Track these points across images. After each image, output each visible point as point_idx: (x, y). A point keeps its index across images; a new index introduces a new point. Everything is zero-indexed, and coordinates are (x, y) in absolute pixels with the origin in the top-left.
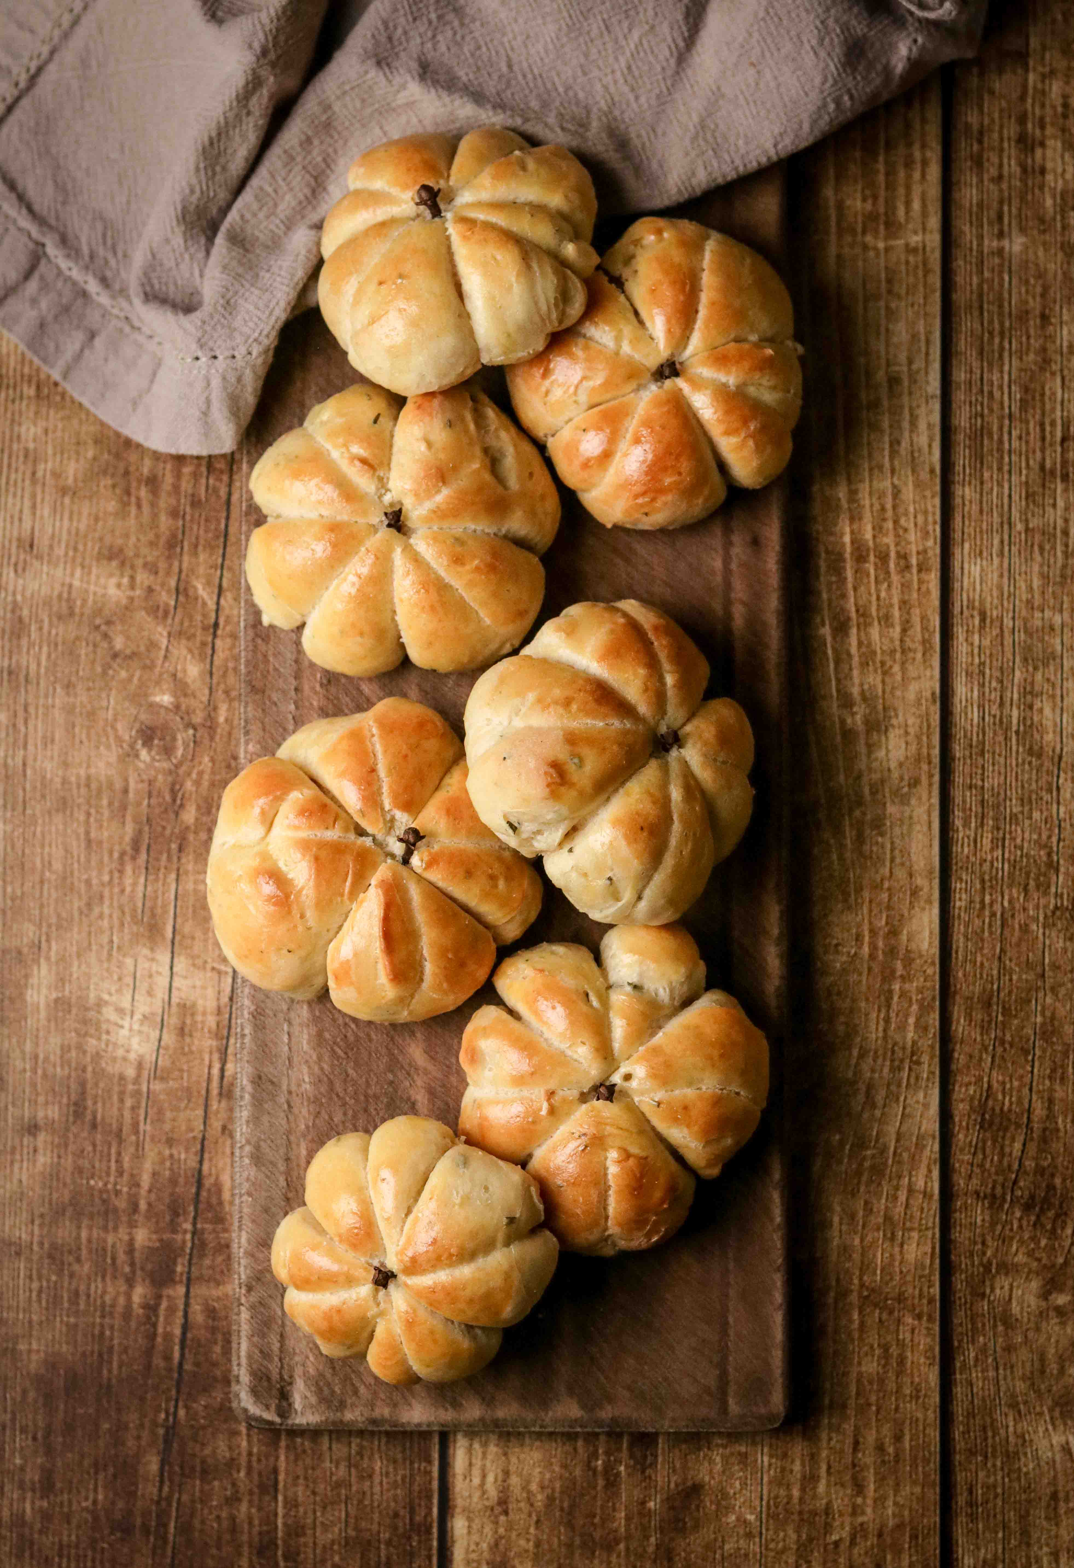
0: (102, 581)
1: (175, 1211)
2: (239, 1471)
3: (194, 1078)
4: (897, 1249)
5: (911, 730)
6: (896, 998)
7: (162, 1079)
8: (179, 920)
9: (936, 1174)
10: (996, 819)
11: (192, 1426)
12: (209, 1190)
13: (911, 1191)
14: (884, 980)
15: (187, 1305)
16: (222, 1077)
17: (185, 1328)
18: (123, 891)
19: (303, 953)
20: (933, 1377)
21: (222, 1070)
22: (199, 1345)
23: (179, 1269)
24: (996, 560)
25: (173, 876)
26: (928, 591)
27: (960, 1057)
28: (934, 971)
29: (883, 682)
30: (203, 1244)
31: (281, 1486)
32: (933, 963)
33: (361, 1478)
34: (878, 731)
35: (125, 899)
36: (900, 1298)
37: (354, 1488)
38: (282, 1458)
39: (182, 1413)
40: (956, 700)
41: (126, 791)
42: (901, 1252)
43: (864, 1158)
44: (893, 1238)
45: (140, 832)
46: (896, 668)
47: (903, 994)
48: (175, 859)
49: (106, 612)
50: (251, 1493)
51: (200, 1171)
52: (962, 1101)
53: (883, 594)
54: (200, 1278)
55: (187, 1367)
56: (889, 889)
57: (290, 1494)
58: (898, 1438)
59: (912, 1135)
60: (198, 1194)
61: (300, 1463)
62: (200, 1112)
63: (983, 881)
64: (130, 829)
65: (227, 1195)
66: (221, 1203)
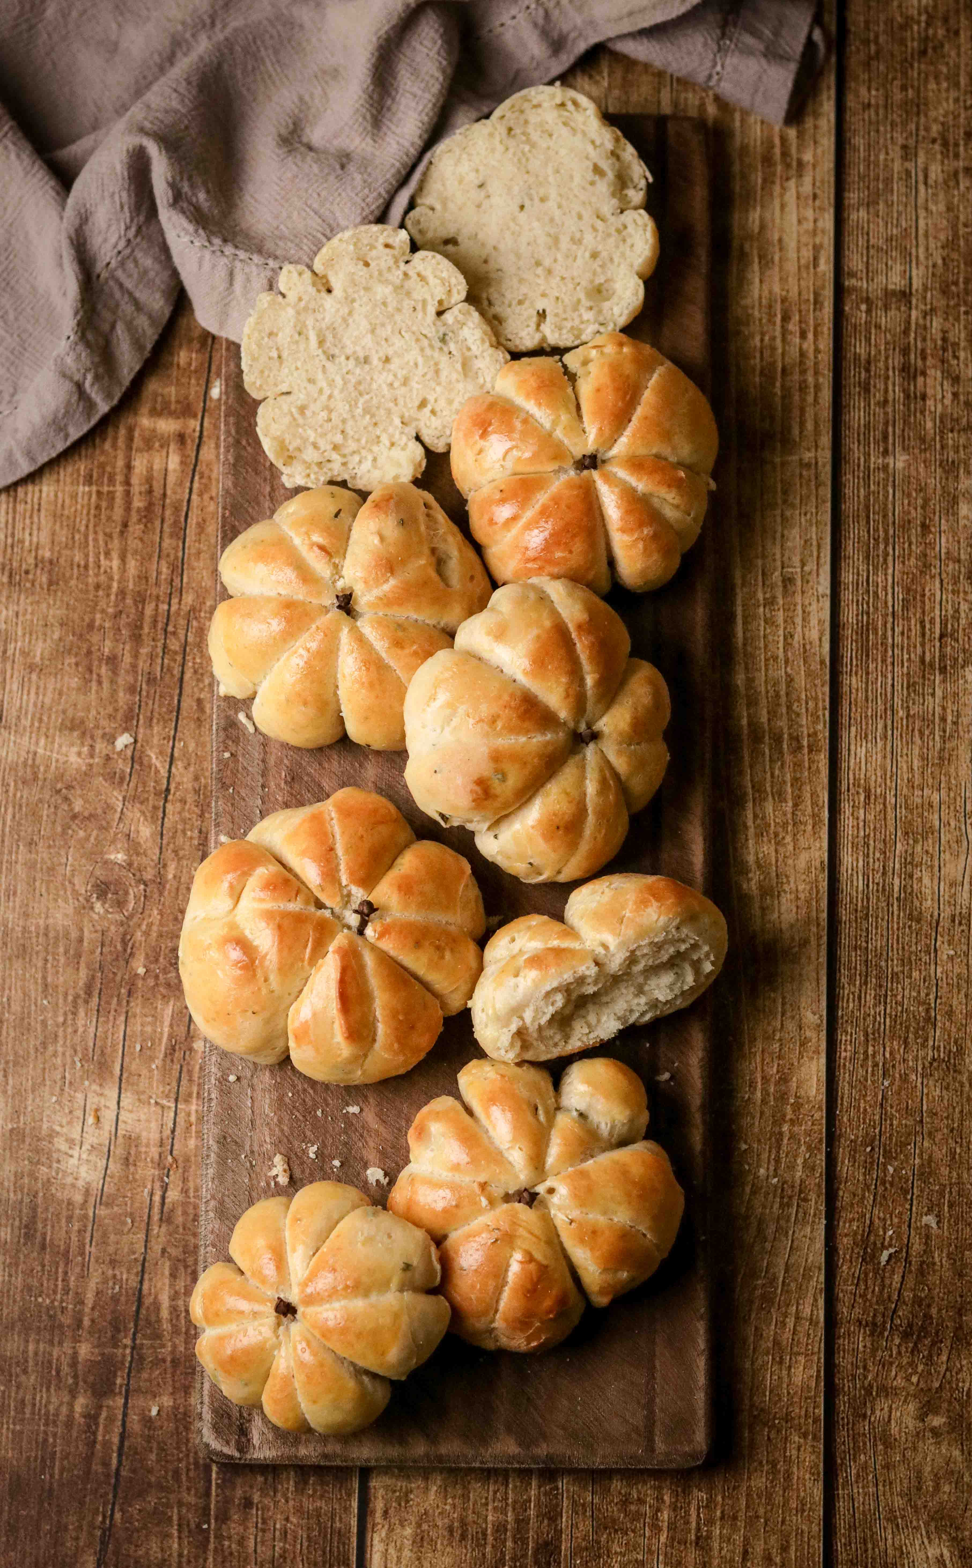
0: (64, 749)
1: (117, 1327)
3: (137, 1205)
4: (784, 1372)
5: (802, 896)
6: (785, 1141)
7: (107, 1205)
8: (127, 1059)
9: (821, 1302)
10: (878, 978)
11: (127, 1529)
12: (148, 1308)
13: (798, 1318)
14: (775, 1123)
15: (125, 1415)
16: (163, 1203)
17: (123, 1437)
18: (76, 1031)
19: (266, 1014)
20: (817, 1492)
21: (163, 1198)
22: (136, 1453)
23: (119, 1381)
24: (880, 744)
25: (123, 1018)
26: (818, 771)
27: (844, 1196)
28: (820, 1115)
29: (776, 851)
30: (142, 1358)
32: (820, 1108)
34: (772, 896)
35: (77, 1039)
36: (787, 1418)
38: (211, 1559)
39: (118, 1516)
40: (843, 869)
41: (81, 940)
42: (789, 1375)
43: (755, 1288)
44: (781, 1362)
45: (93, 977)
46: (788, 839)
47: (792, 1137)
48: (124, 1003)
49: (67, 777)
51: (140, 1290)
52: (846, 1235)
53: (777, 772)
54: (138, 1390)
55: (124, 1473)
56: (780, 1040)
58: (785, 1549)
59: (799, 1266)
60: (138, 1311)
62: (142, 1236)
63: (866, 1035)
64: (83, 973)
65: (165, 1313)
66: (159, 1321)
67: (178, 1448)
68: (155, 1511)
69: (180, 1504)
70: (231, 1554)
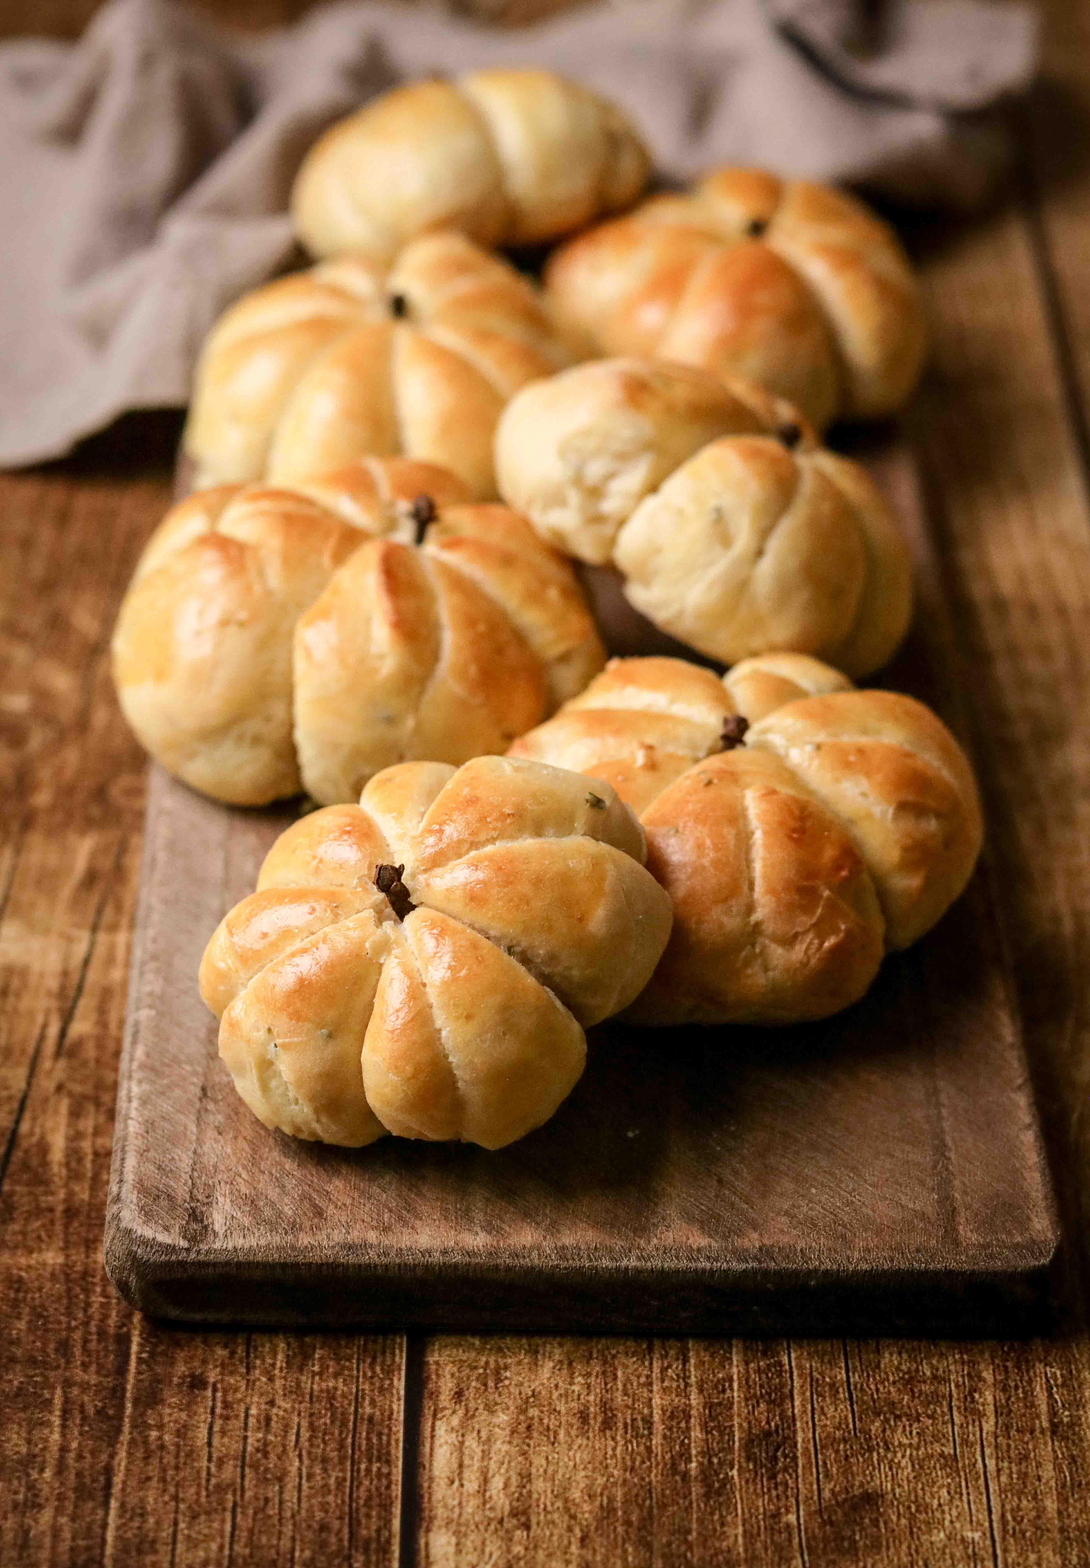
2: (42, 1471)
3: (17, 1038)
12: (26, 1152)
21: (64, 1031)
31: (116, 1490)
33: (263, 1481)
37: (249, 1494)
38: (123, 1454)
50: (61, 1497)
51: (15, 1131)
57: (132, 1501)
60: (8, 1154)
61: (155, 1461)
62: (22, 1072)
65: (57, 1154)
66: (45, 1163)
67: (69, 1314)
68: (20, 1392)
69: (68, 1384)
70: (162, 1447)
